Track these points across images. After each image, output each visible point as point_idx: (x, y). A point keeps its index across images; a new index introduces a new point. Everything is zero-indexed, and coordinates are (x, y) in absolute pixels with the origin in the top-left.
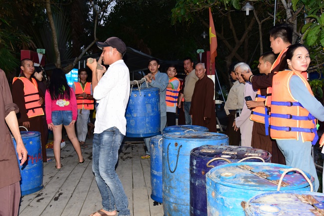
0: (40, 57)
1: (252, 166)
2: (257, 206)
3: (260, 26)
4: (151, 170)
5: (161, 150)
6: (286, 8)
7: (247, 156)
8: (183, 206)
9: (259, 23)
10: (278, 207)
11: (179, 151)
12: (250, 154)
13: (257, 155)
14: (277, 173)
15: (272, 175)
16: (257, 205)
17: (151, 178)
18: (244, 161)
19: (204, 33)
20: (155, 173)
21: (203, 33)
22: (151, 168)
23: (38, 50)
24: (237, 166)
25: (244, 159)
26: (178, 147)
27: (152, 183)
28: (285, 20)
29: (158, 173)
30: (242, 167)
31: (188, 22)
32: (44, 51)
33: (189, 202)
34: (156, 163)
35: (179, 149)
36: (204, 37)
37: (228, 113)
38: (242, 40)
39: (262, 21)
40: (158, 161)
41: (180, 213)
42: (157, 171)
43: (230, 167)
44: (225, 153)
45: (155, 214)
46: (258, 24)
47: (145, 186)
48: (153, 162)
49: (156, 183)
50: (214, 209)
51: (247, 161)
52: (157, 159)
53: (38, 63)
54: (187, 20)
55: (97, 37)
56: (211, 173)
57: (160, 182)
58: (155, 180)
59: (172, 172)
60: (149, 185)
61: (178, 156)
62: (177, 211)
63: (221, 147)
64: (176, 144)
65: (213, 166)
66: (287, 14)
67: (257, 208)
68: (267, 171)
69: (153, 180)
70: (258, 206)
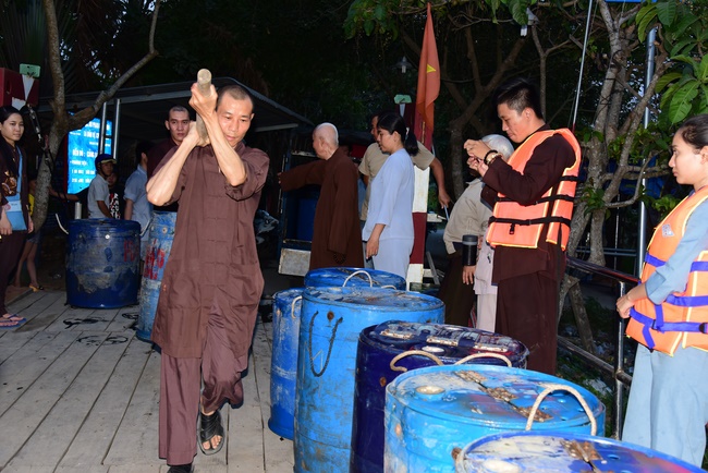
0: (28, 83)
1: (485, 373)
2: (480, 460)
3: (543, 61)
4: (272, 365)
5: (297, 323)
6: (610, 29)
7: (476, 351)
8: (337, 450)
9: (542, 55)
10: (520, 464)
11: (335, 331)
12: (483, 348)
13: (498, 349)
14: (532, 392)
15: (521, 396)
16: (480, 457)
17: (271, 384)
18: (468, 362)
19: (404, 60)
20: (282, 372)
21: (401, 60)
22: (273, 360)
23: (23, 67)
24: (453, 373)
25: (468, 358)
26: (334, 322)
27: (273, 395)
28: (605, 56)
29: (289, 374)
30: (463, 376)
31: (384, 35)
32: (37, 70)
33: (349, 441)
34: (284, 352)
35: (336, 326)
36: (404, 70)
37: (451, 249)
38: (491, 86)
39: (549, 50)
40: (288, 347)
41: (330, 463)
42: (286, 368)
43: (438, 373)
44: (434, 341)
45: (275, 463)
46: (538, 56)
47: (258, 399)
48: (279, 349)
49: (283, 395)
50: (397, 460)
51: (476, 361)
52: (287, 343)
53: (22, 98)
54: (383, 30)
55: (155, 48)
56: (398, 383)
57: (291, 394)
58: (280, 388)
59: (316, 375)
60: (266, 397)
61: (332, 341)
62: (322, 459)
63: (427, 327)
64: (330, 316)
65: (404, 369)
66: (612, 43)
67: (479, 464)
68: (514, 385)
69: (275, 388)
70: (482, 460)
